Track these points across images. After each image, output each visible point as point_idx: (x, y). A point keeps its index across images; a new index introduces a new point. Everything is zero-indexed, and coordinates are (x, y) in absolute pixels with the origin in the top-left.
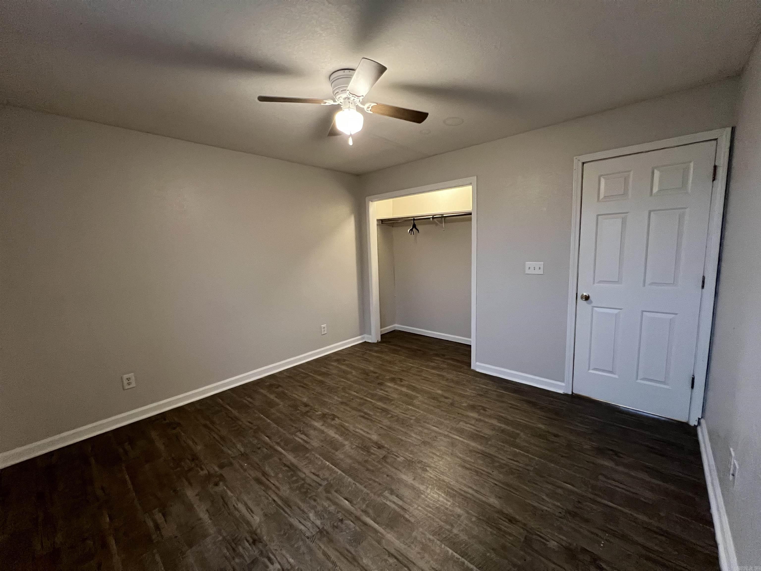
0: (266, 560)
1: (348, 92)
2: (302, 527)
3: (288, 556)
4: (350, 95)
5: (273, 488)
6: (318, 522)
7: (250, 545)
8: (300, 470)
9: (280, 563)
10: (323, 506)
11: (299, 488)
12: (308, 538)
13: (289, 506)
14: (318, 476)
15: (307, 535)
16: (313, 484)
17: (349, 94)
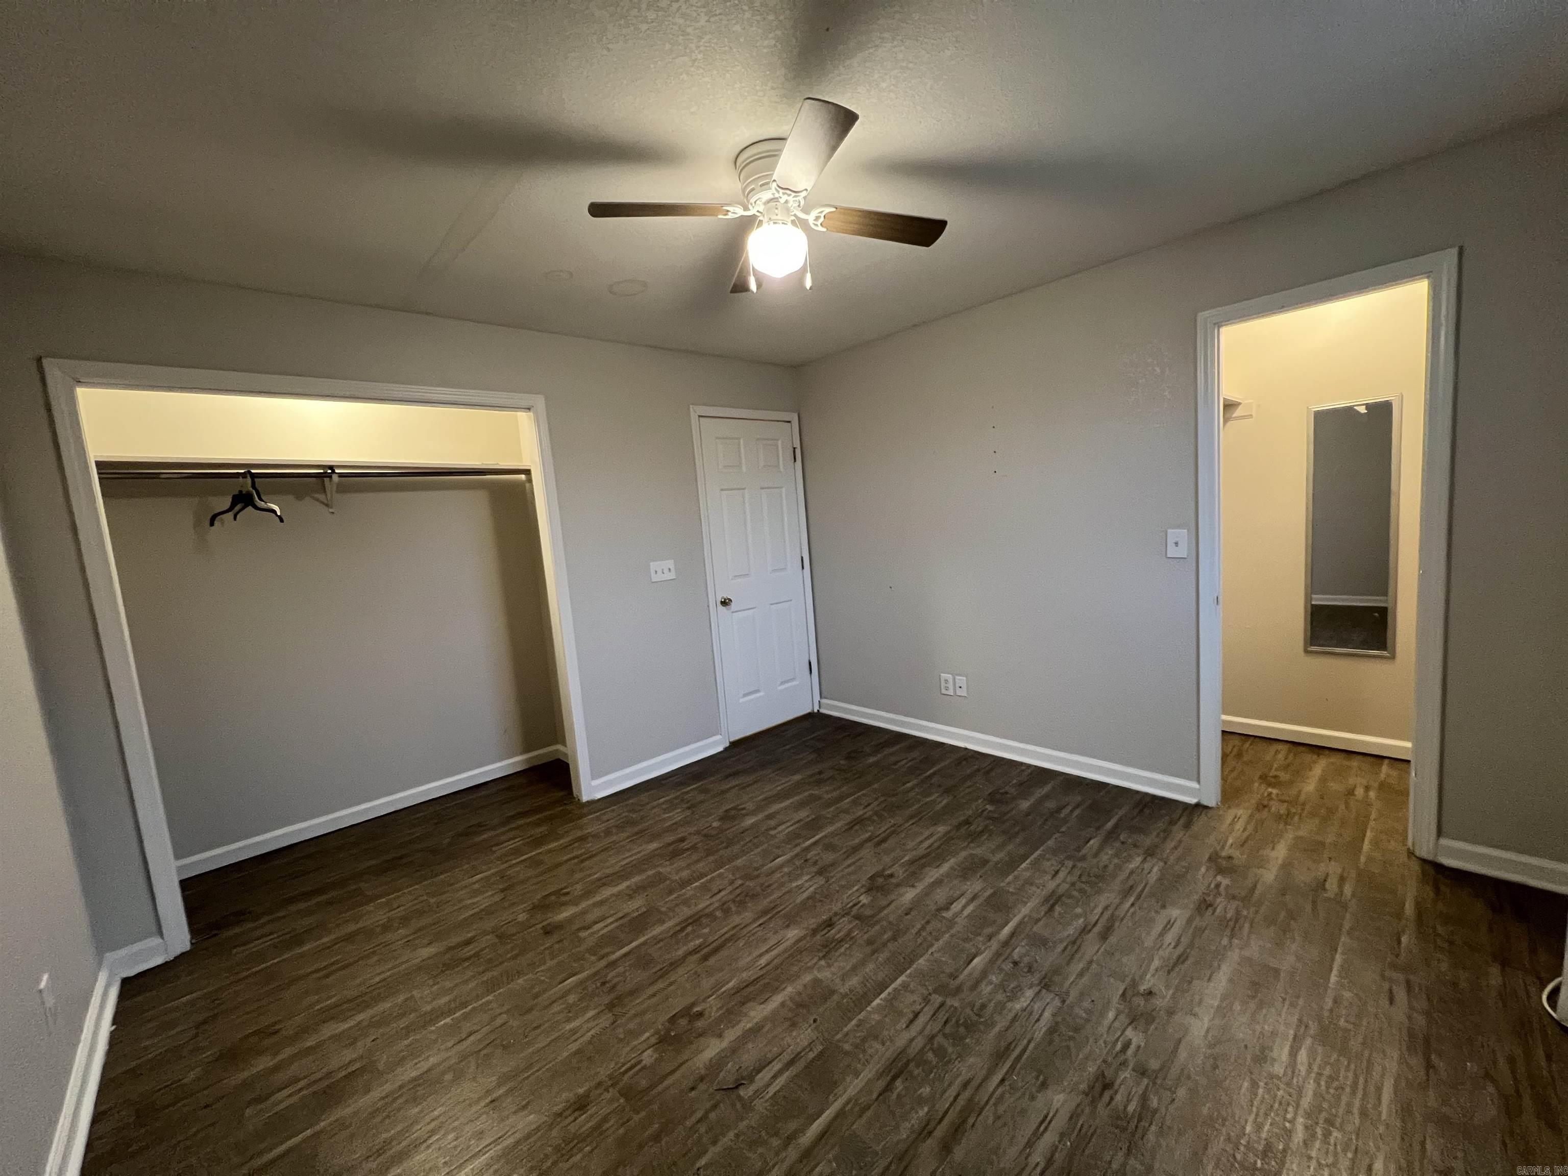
0: (1130, 1052)
1: (774, 185)
2: (1047, 1015)
3: (1106, 1023)
4: (778, 192)
5: (967, 1094)
6: (1030, 993)
7: (1116, 1092)
8: (903, 1051)
9: (1124, 1031)
10: (994, 992)
11: (957, 1039)
12: (1064, 1002)
13: (1008, 1048)
14: (916, 1015)
15: (1059, 1004)
16: (942, 1016)
17: (776, 189)
